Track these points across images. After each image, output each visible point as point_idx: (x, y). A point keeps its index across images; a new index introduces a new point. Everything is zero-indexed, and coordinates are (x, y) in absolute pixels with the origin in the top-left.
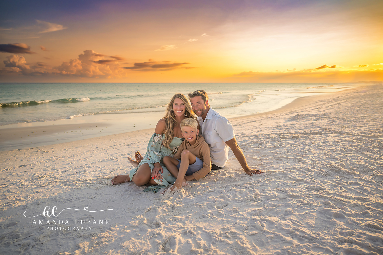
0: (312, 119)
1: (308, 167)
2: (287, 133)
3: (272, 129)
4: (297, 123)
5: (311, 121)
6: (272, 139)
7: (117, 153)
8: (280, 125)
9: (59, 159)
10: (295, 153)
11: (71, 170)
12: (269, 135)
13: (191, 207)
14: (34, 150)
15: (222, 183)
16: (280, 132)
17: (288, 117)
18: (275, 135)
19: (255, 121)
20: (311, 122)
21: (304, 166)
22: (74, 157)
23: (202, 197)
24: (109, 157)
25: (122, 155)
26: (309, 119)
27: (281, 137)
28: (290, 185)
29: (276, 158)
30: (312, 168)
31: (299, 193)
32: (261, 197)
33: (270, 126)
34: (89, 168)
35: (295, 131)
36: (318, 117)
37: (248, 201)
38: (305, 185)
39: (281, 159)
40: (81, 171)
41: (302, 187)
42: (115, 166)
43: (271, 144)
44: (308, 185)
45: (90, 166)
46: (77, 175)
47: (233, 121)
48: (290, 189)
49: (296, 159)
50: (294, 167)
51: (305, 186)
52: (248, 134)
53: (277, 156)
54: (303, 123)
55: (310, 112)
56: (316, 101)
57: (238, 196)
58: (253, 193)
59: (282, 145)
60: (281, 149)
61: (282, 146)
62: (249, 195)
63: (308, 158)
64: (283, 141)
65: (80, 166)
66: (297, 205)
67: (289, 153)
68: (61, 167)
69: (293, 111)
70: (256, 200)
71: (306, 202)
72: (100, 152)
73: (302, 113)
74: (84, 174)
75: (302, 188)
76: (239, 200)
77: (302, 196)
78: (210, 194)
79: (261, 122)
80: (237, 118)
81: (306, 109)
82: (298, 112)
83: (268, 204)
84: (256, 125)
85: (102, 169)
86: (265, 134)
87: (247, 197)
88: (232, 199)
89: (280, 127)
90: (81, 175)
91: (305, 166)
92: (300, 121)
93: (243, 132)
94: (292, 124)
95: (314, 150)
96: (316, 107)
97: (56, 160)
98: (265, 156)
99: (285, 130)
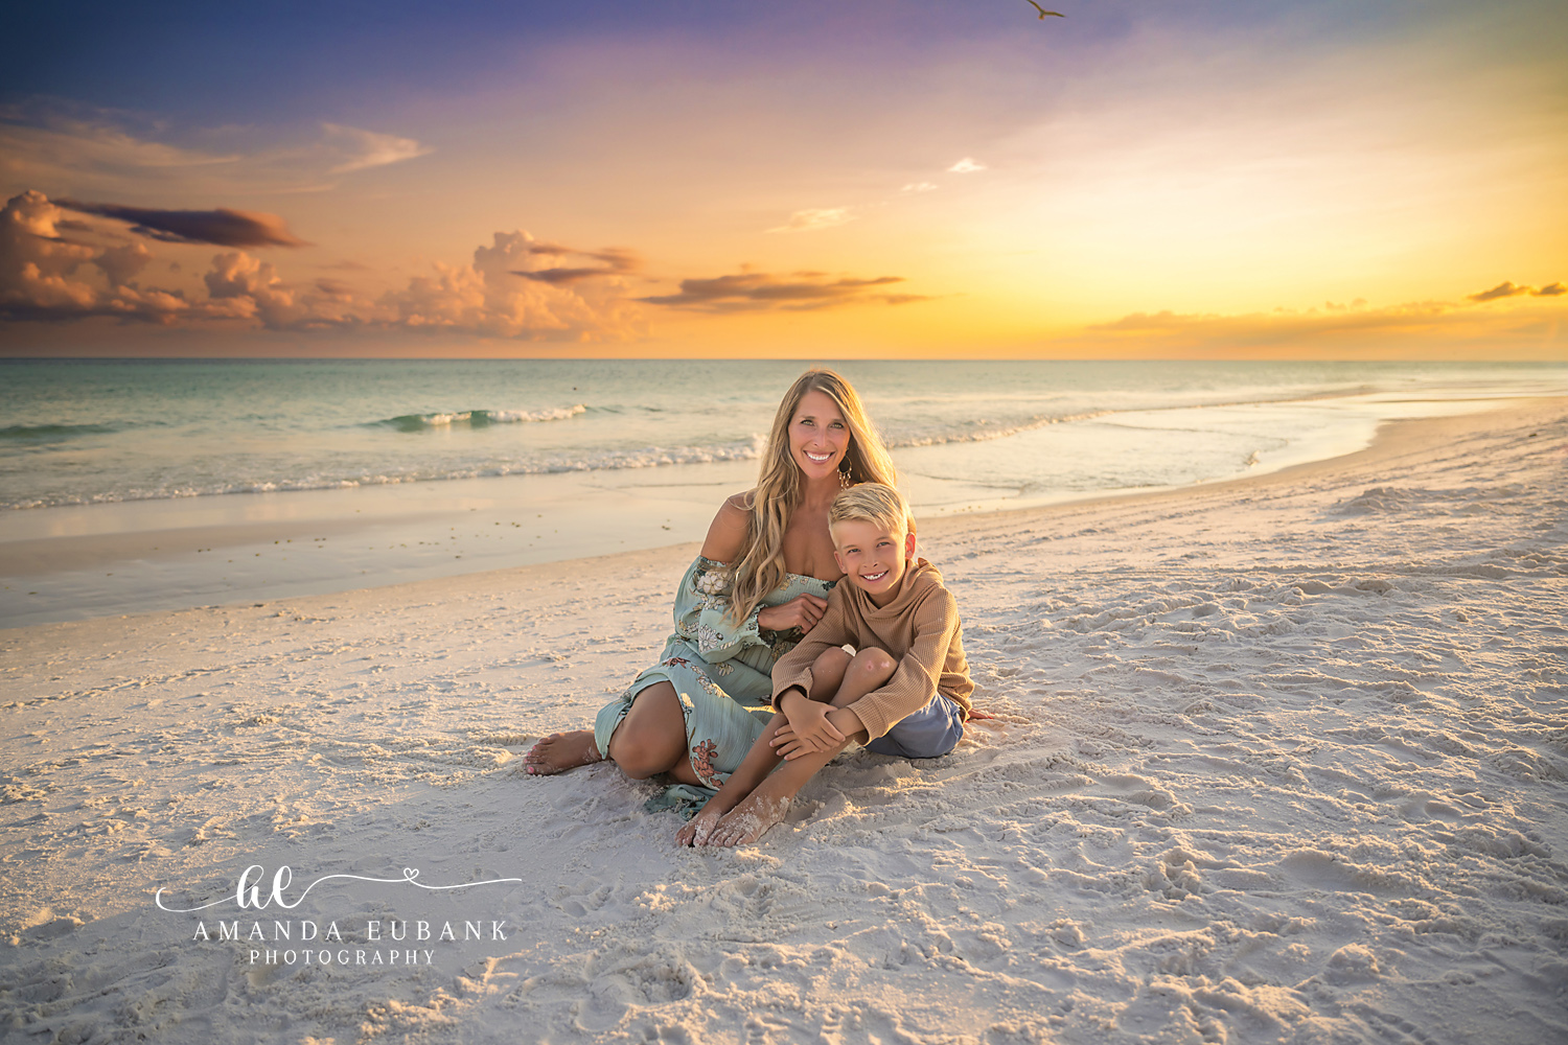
0: (1447, 512)
1: (1443, 731)
2: (1329, 568)
3: (1258, 547)
4: (1375, 526)
5: (1440, 517)
6: (1257, 592)
7: (574, 634)
8: (1295, 534)
9: (343, 648)
10: (1373, 662)
11: (371, 696)
12: (1244, 574)
13: (851, 903)
14: (266, 610)
15: (1008, 788)
16: (1296, 564)
17: (1327, 499)
18: (1273, 576)
19: (1179, 515)
20: (1442, 522)
21: (1423, 726)
22: (401, 644)
23: (909, 852)
24: (536, 649)
25: (592, 641)
26: (1431, 511)
27: (1300, 586)
28: (1356, 819)
29: (1277, 680)
30: (1466, 737)
31: (1403, 867)
32: (1202, 874)
33: (1244, 538)
34: (446, 694)
35: (1367, 558)
36: (1476, 501)
37: (1136, 891)
38: (1434, 822)
39: (1302, 687)
40: (412, 703)
41: (1419, 832)
42: (553, 687)
43: (1250, 616)
44: (1450, 826)
45: (451, 683)
46: (390, 722)
47: (1079, 514)
48: (1353, 839)
49: (1378, 688)
50: (1373, 730)
51: (1434, 827)
52: (1144, 568)
53: (1283, 672)
54: (1402, 526)
55: (1432, 481)
56: (1460, 436)
57: (1084, 860)
58: (1164, 848)
59: (1305, 621)
60: (1305, 641)
61: (1309, 624)
62: (1140, 856)
63: (1444, 687)
64: (1312, 601)
65: (411, 682)
66: (1399, 931)
67: (1344, 657)
68: (339, 685)
69: (1351, 475)
70: (1175, 888)
71: (1447, 918)
72: (509, 626)
73: (1397, 485)
74: (417, 715)
75: (1419, 840)
76: (1088, 884)
77: (1424, 882)
78: (950, 844)
79: (1204, 518)
80: (1099, 504)
81: (1412, 468)
82: (1374, 481)
83: (1238, 913)
84: (1184, 530)
85: (494, 698)
86: (1221, 570)
87: (1128, 867)
88: (1052, 875)
89: (1292, 540)
90: (406, 721)
91: (1431, 724)
92: (1388, 518)
93: (1123, 560)
94: (1351, 531)
95: (1470, 650)
96: (1459, 460)
97: (332, 653)
98: (1226, 667)
99: (1317, 552)
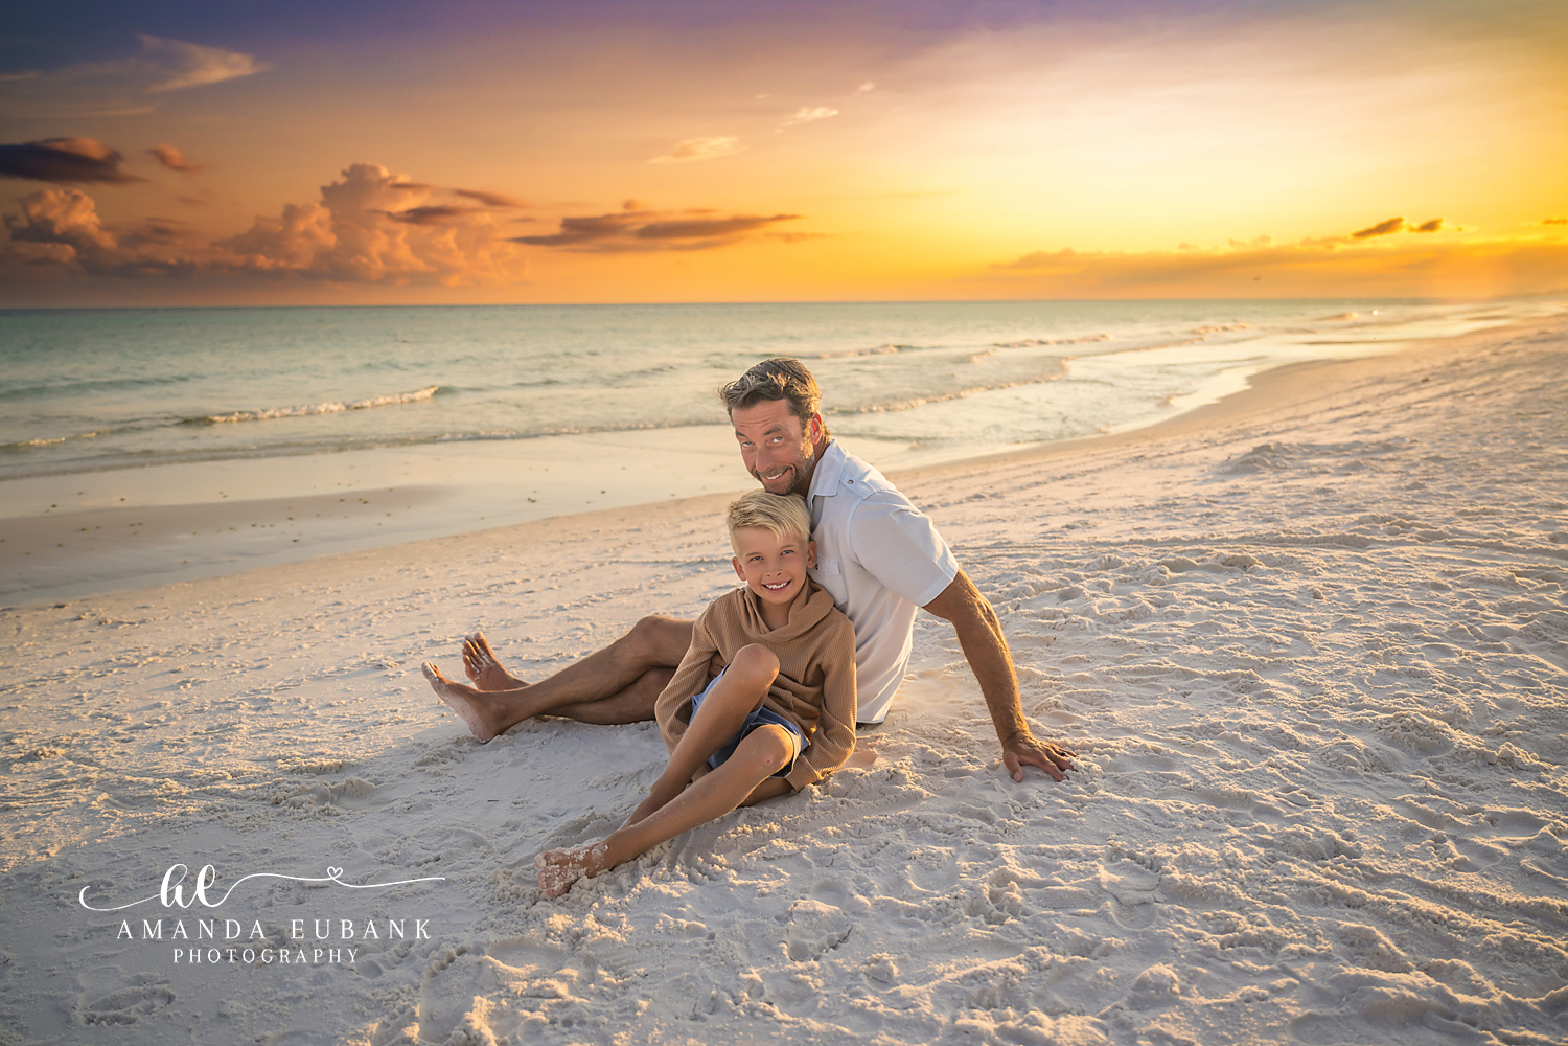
0: (1329, 469)
1: (1280, 724)
2: (1202, 540)
3: (1139, 515)
4: (1258, 488)
5: (1322, 476)
6: (1126, 571)
8: (1179, 498)
10: (1224, 648)
12: (1118, 549)
13: (665, 947)
15: (845, 806)
16: (1171, 534)
17: (1218, 455)
18: (1146, 550)
19: (1070, 476)
20: (1322, 481)
21: (1262, 718)
22: (218, 651)
23: (733, 886)
26: (1314, 469)
27: (1165, 563)
28: (1182, 825)
29: (1128, 671)
30: (1302, 728)
31: (1219, 875)
32: (1025, 894)
33: (1128, 503)
34: (260, 713)
35: (1240, 526)
36: (1358, 457)
37: (957, 917)
38: (1256, 825)
39: (1152, 679)
41: (1240, 837)
42: (380, 700)
43: (1113, 600)
44: (1270, 827)
45: (267, 700)
46: (192, 750)
48: (1176, 848)
49: (1225, 678)
50: (1213, 725)
51: (1256, 830)
53: (1135, 664)
54: (1284, 487)
55: (1323, 433)
56: (1357, 381)
57: (910, 885)
58: (991, 867)
59: (1164, 604)
60: (1162, 626)
61: (1168, 608)
62: (966, 878)
63: (1288, 674)
64: (1177, 580)
65: (222, 700)
66: (1206, 947)
67: (1199, 644)
68: (140, 705)
69: (1247, 425)
70: (997, 912)
71: (1253, 930)
73: (1284, 439)
74: (224, 742)
75: (1239, 846)
76: (910, 912)
77: (1237, 891)
78: (775, 872)
81: (1306, 417)
82: (1267, 434)
83: (1054, 937)
84: (1072, 493)
86: (1098, 543)
87: (953, 891)
88: (876, 904)
89: (1174, 505)
90: (210, 749)
91: (1270, 715)
92: (1273, 478)
93: (1003, 532)
94: (1234, 494)
95: (1319, 631)
96: (1352, 408)
98: (1080, 659)
99: (1195, 520)
